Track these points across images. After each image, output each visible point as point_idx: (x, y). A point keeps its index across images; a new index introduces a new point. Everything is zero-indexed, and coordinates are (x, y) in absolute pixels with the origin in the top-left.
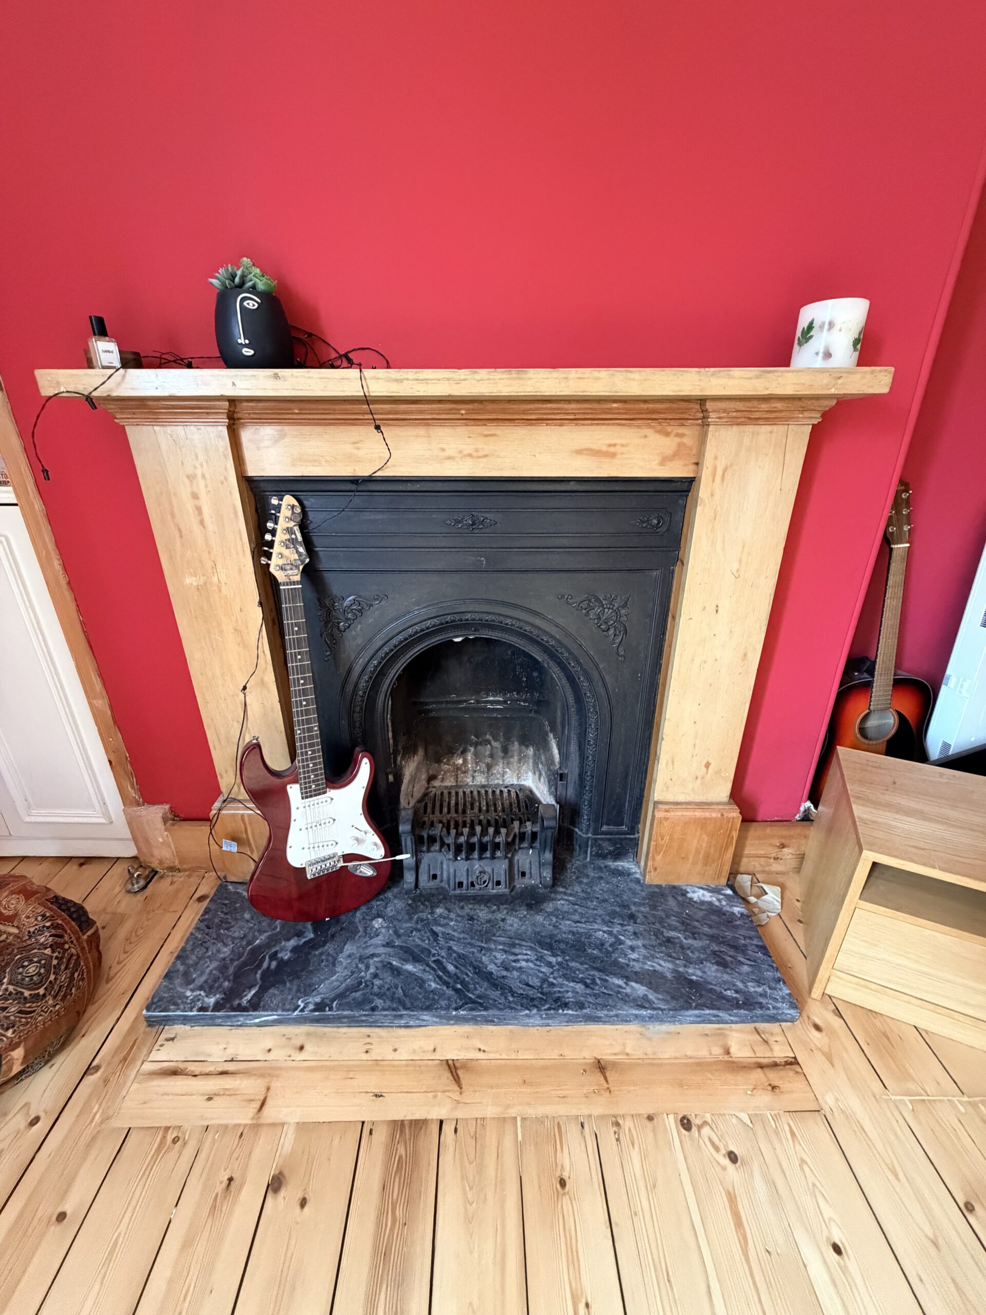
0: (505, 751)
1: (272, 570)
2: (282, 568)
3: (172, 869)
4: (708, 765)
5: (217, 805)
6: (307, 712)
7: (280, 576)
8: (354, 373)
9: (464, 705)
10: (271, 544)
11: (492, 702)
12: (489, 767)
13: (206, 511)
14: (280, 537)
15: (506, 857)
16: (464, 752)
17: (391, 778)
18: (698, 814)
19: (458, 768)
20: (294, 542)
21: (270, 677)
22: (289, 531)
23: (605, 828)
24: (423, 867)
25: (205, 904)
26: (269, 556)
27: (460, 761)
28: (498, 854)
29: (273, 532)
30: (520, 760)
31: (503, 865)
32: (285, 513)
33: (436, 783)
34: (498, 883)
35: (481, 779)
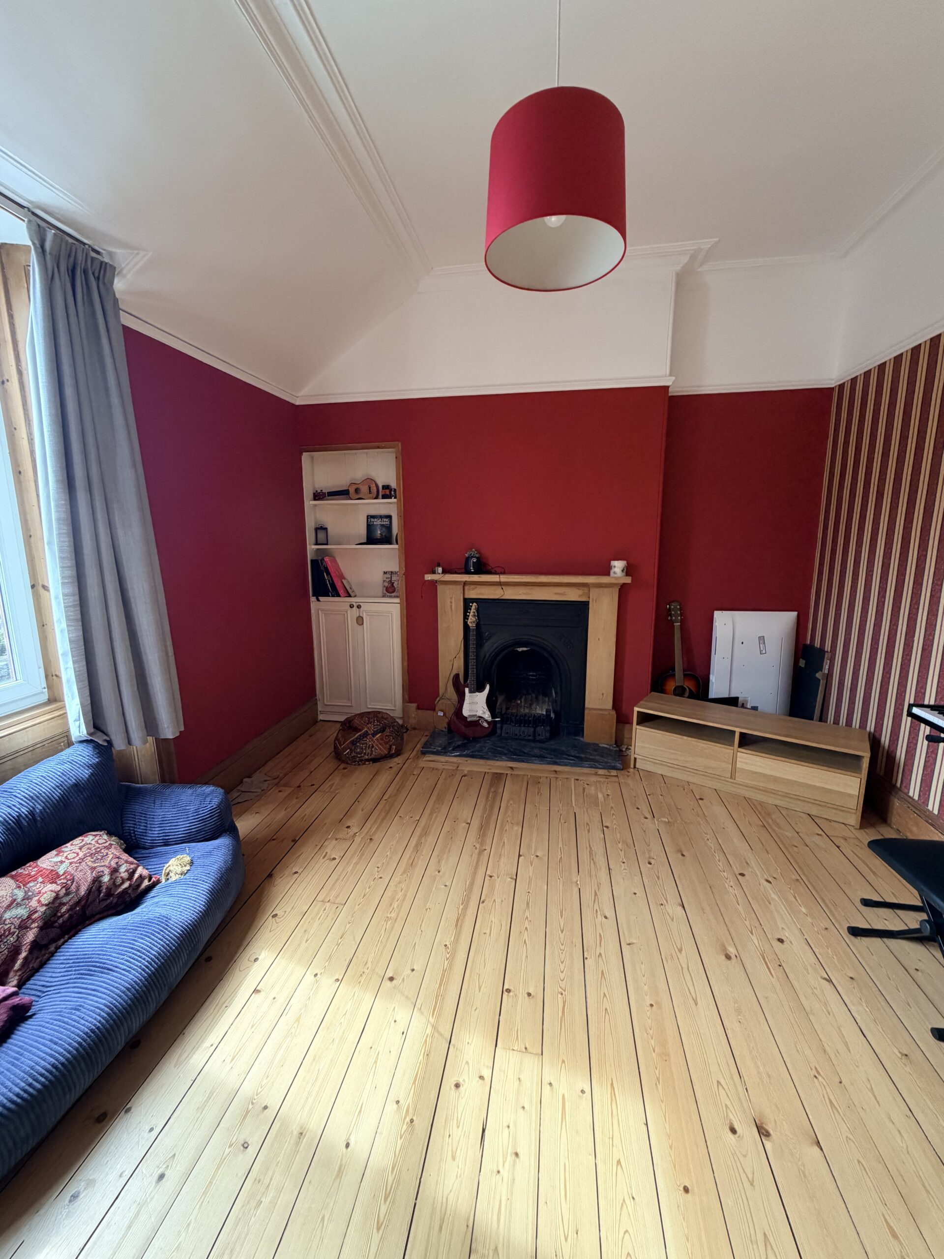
0: (537, 698)
1: (468, 623)
2: (471, 623)
3: (414, 729)
4: (603, 694)
5: (438, 699)
6: (473, 665)
7: (470, 625)
8: (498, 576)
9: (522, 676)
10: (469, 616)
11: (532, 675)
12: (531, 705)
13: (453, 607)
14: (472, 614)
15: (533, 727)
16: (520, 699)
17: (494, 699)
18: (600, 712)
19: (518, 705)
20: (475, 615)
21: (462, 655)
22: (474, 612)
23: (570, 722)
24: (504, 729)
25: (428, 737)
26: (468, 619)
27: (519, 702)
28: (530, 725)
29: (470, 613)
30: (543, 703)
31: (532, 730)
32: (473, 607)
33: (509, 711)
34: (530, 736)
35: (527, 711)
